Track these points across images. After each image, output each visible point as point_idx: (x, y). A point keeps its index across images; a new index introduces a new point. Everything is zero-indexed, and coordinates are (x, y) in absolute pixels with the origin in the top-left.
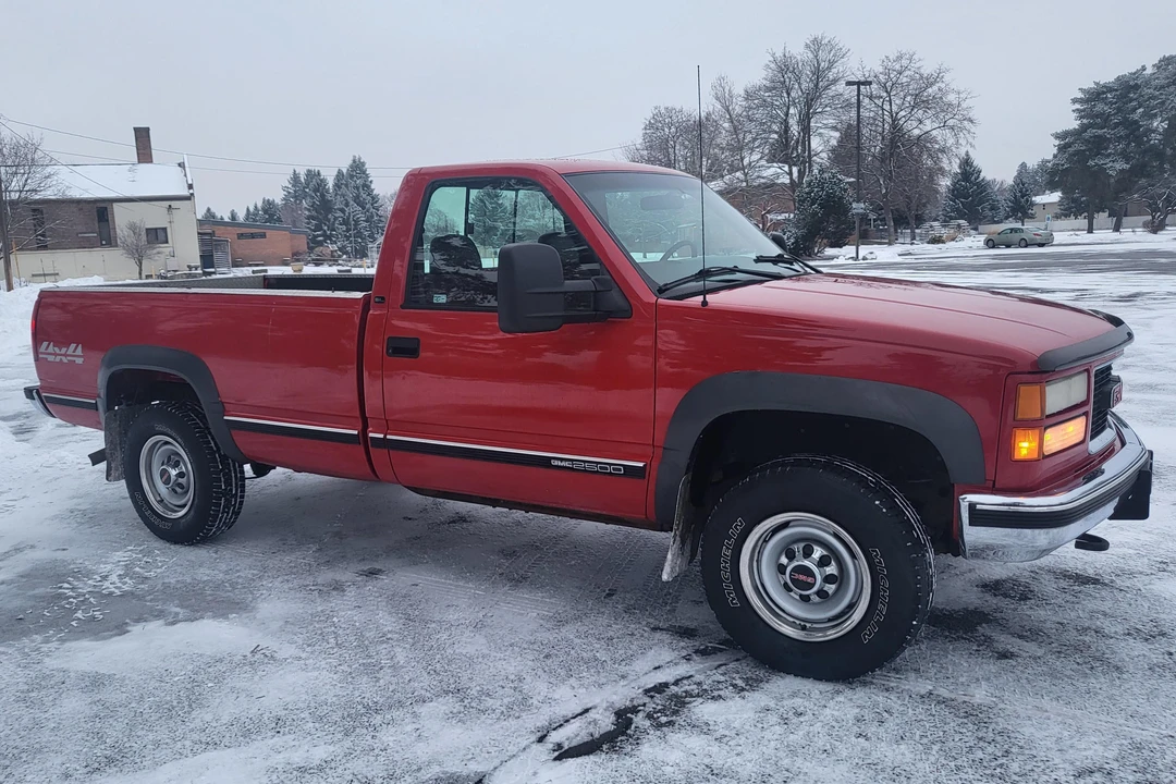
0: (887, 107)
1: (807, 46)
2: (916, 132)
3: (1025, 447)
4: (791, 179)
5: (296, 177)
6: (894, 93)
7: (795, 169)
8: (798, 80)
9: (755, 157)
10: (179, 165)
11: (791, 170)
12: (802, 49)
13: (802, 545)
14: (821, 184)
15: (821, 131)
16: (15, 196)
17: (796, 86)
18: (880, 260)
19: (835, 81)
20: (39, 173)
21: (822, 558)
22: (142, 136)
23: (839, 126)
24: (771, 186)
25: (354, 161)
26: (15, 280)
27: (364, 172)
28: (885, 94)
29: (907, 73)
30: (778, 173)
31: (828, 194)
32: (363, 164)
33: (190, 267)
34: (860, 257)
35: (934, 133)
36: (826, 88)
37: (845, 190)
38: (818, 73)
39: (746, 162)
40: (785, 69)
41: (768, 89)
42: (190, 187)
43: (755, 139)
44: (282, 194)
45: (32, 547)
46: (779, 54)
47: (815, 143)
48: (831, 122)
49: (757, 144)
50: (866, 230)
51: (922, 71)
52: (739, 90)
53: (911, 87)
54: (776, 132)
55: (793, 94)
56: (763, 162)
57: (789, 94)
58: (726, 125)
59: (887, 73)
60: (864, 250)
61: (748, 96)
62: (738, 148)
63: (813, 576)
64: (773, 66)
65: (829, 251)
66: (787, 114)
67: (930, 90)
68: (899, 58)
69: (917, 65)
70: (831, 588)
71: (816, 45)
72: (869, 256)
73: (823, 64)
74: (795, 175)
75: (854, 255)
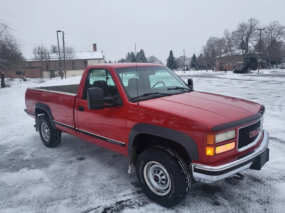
0: (270, 35)
1: (249, 20)
2: (278, 41)
3: (209, 152)
4: (243, 53)
5: (129, 54)
6: (272, 31)
7: (244, 51)
8: (246, 29)
9: (234, 48)
10: (102, 52)
11: (243, 51)
12: (247, 21)
13: (157, 170)
14: (250, 54)
15: (252, 41)
16: (68, 59)
17: (245, 31)
18: (265, 73)
19: (256, 29)
20: (73, 54)
21: (162, 174)
22: (95, 45)
23: (257, 40)
24: (238, 55)
25: (141, 50)
26: (67, 77)
27: (143, 52)
28: (270, 31)
29: (276, 26)
30: (240, 52)
31: (252, 57)
32: (143, 51)
33: (103, 74)
34: (259, 73)
35: (283, 41)
36: (253, 31)
37: (257, 56)
38: (251, 27)
39: (232, 49)
40: (243, 26)
41: (238, 32)
42: (104, 56)
43: (234, 44)
44: (126, 57)
45: (20, 145)
46: (241, 23)
47: (250, 44)
48: (255, 39)
49: (235, 45)
50: (264, 66)
51: (281, 25)
52: (231, 32)
53: (277, 29)
54: (240, 42)
55: (245, 33)
56: (236, 50)
57: (243, 33)
58: (227, 41)
59: (271, 26)
60: (261, 71)
61: (233, 33)
62: (230, 46)
63: (159, 178)
64: (239, 26)
65: (252, 71)
66: (243, 37)
67: (282, 30)
68: (274, 22)
69: (279, 24)
70: (164, 182)
71: (251, 20)
72: (262, 73)
73: (253, 25)
74: (244, 53)
75: (258, 72)
